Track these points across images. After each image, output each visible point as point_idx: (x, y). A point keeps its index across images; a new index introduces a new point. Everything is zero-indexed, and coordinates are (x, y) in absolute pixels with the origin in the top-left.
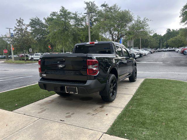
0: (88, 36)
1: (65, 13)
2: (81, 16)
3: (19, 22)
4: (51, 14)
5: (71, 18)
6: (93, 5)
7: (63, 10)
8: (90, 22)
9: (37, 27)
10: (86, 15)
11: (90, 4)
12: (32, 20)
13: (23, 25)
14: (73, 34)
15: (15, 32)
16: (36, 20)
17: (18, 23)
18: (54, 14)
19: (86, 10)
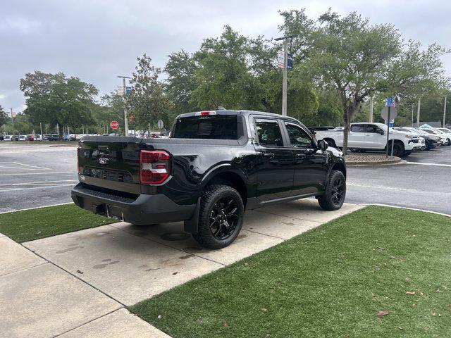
0: (281, 94)
1: (233, 42)
2: (271, 46)
3: (143, 62)
4: (203, 45)
5: (248, 51)
6: (301, 16)
7: (229, 34)
8: (288, 60)
9: (183, 73)
10: (281, 42)
11: (294, 15)
12: (173, 58)
13: (150, 69)
14: (246, 89)
15: (134, 85)
16: (182, 57)
17: (140, 65)
18: (209, 43)
19: (283, 31)
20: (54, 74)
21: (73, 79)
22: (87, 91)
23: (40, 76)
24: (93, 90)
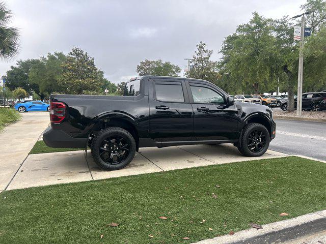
1: (258, 24)
4: (237, 29)
13: (205, 52)
17: (198, 50)
18: (241, 28)
20: (156, 61)
21: (166, 63)
22: (174, 70)
23: (148, 63)
24: (178, 70)
